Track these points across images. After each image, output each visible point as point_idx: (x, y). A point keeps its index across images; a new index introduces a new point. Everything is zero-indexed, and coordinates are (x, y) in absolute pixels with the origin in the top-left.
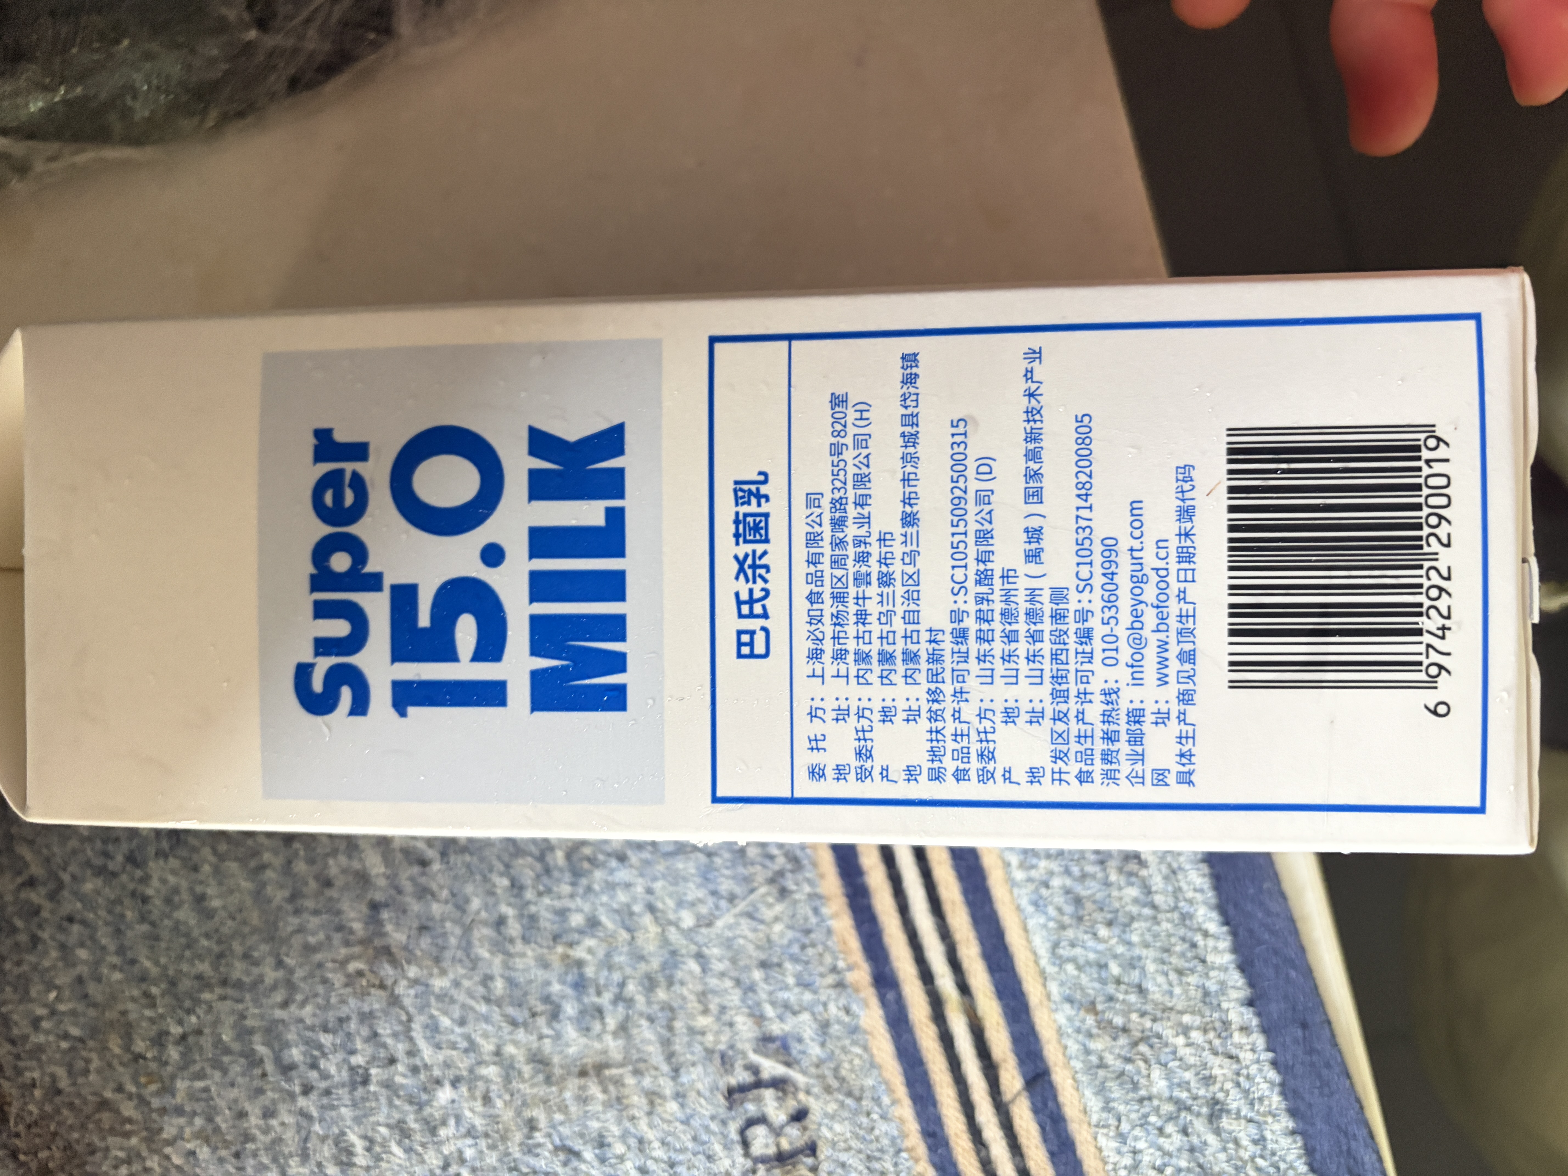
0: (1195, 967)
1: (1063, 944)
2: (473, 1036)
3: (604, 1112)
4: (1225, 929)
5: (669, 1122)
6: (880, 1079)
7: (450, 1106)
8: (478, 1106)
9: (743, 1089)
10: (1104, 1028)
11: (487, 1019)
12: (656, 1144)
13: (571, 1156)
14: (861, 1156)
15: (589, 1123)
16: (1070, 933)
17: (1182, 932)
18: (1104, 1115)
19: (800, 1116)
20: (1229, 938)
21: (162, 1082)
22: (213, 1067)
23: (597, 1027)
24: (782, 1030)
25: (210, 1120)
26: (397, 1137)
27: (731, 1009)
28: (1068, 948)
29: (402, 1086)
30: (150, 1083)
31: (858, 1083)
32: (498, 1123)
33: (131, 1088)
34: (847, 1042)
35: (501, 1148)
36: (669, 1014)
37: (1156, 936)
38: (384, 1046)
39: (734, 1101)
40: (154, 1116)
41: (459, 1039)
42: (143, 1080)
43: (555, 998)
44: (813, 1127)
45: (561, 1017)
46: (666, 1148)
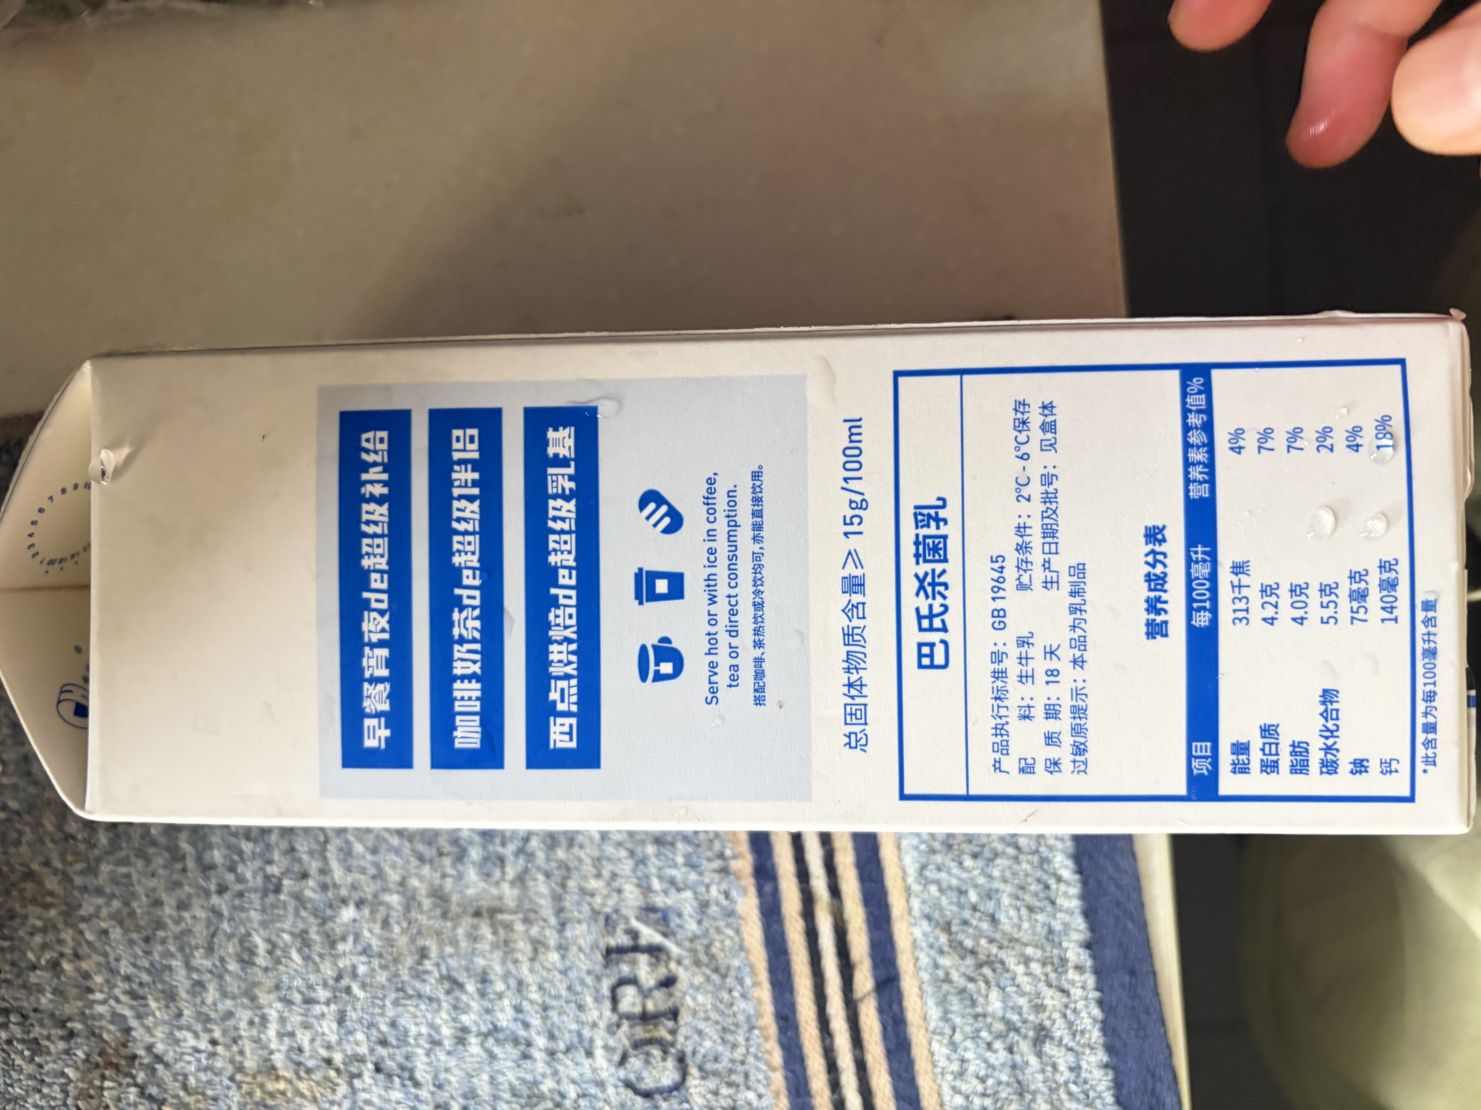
0: (1045, 907)
1: (931, 867)
2: (382, 865)
3: (491, 952)
4: (1077, 877)
5: (549, 970)
6: (745, 962)
7: (351, 924)
8: (377, 928)
9: (621, 950)
10: (955, 948)
11: (397, 851)
12: (534, 988)
13: (455, 987)
14: (718, 1027)
15: (476, 959)
16: (938, 858)
17: (1039, 874)
18: (941, 1024)
19: (668, 982)
20: (1079, 885)
21: (88, 863)
22: (138, 856)
23: (497, 874)
24: (665, 903)
25: (127, 904)
26: (299, 945)
27: (621, 877)
28: (935, 871)
29: (311, 900)
30: (76, 862)
31: (726, 961)
32: (392, 946)
33: (58, 864)
34: (721, 923)
35: (393, 969)
36: (564, 872)
37: (1015, 874)
38: (299, 861)
39: (611, 960)
40: (76, 893)
41: (368, 866)
42: (70, 858)
43: (463, 843)
44: (678, 994)
45: (465, 860)
46: (542, 993)
